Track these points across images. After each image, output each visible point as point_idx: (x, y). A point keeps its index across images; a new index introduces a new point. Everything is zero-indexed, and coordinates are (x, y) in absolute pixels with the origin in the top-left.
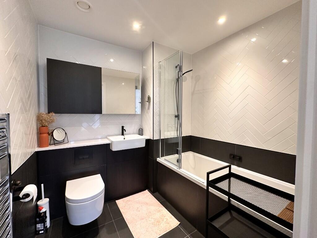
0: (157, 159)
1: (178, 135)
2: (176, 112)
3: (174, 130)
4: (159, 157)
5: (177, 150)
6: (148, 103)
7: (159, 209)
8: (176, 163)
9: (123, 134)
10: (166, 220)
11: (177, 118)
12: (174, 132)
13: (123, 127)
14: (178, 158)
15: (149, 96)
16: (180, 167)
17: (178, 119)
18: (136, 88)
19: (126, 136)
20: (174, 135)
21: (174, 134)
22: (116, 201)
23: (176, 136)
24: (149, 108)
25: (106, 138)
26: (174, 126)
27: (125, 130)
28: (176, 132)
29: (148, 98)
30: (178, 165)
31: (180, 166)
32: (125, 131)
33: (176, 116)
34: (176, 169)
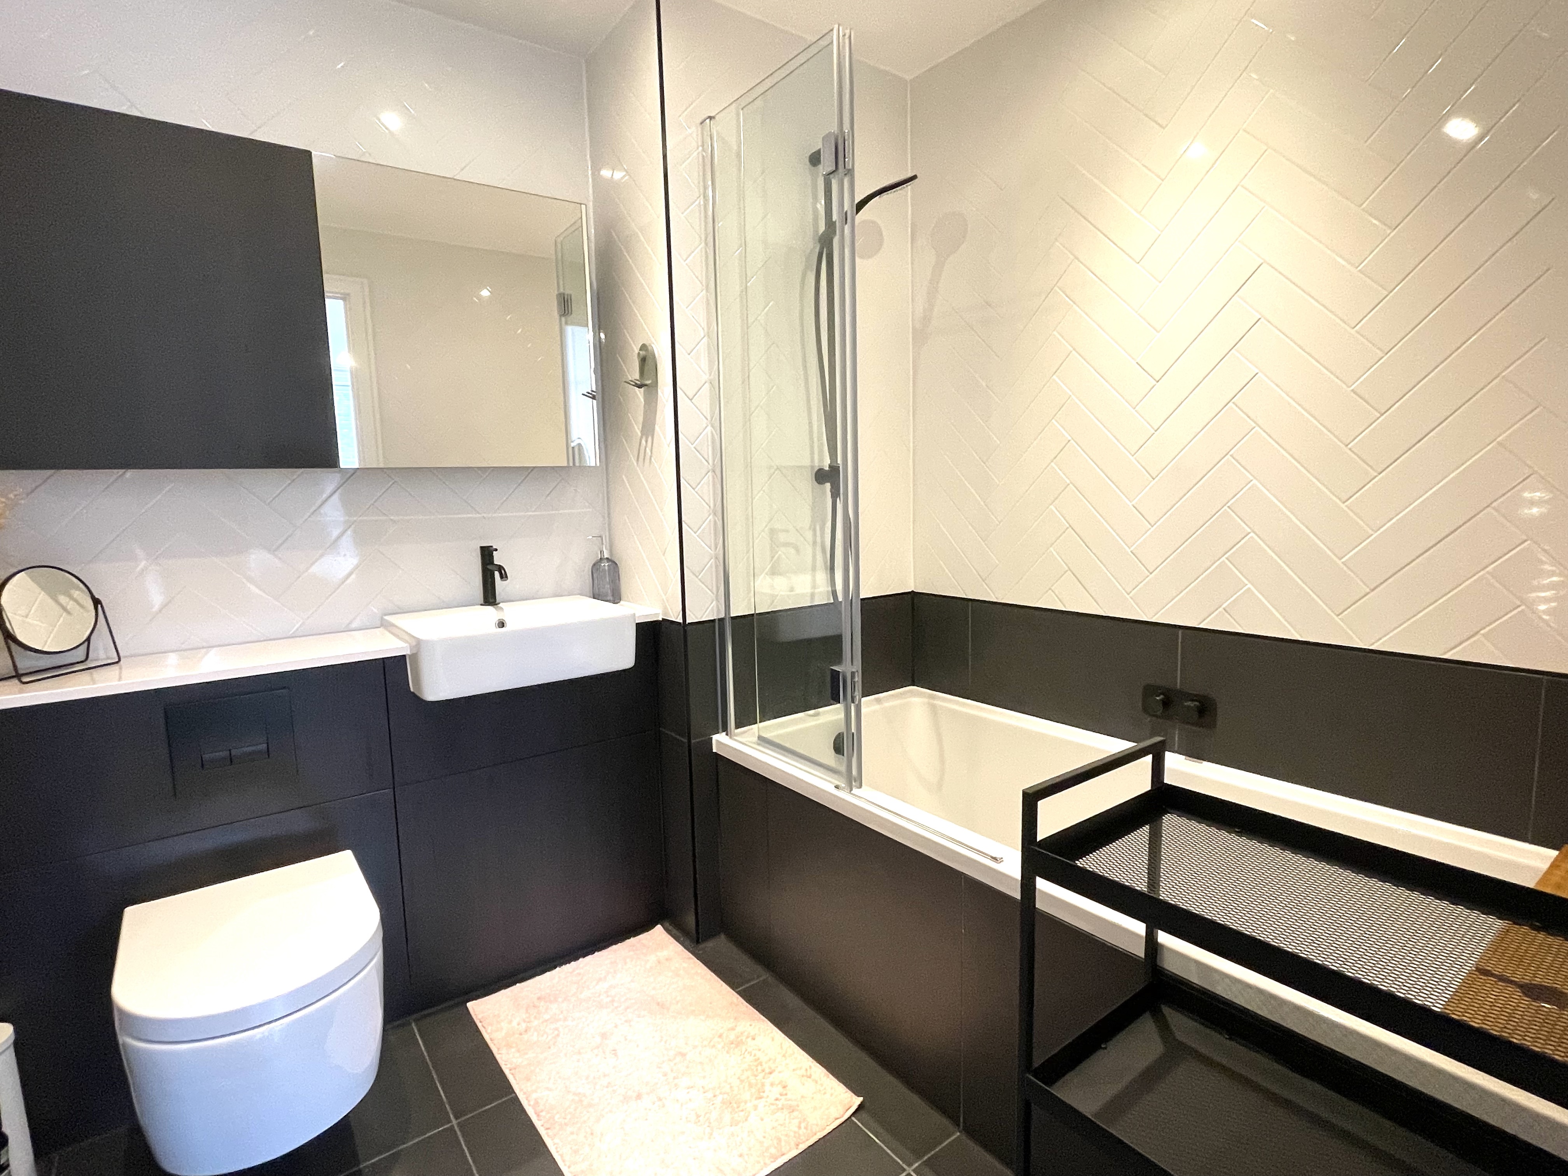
0: (715, 737)
1: (834, 593)
2: (821, 452)
3: (809, 559)
4: (725, 729)
5: (835, 675)
6: (640, 393)
7: (739, 1029)
8: (829, 757)
9: (490, 597)
10: (779, 1089)
11: (828, 486)
12: (814, 576)
13: (487, 554)
14: (843, 729)
15: (644, 347)
16: (854, 780)
17: (835, 494)
18: (565, 305)
19: (508, 611)
20: (813, 595)
21: (814, 586)
22: (470, 1005)
23: (822, 598)
24: (648, 429)
25: (385, 625)
26: (809, 535)
27: (500, 568)
28: (822, 577)
29: (643, 360)
30: (843, 769)
31: (854, 772)
32: (504, 576)
33: (821, 476)
34: (830, 788)
